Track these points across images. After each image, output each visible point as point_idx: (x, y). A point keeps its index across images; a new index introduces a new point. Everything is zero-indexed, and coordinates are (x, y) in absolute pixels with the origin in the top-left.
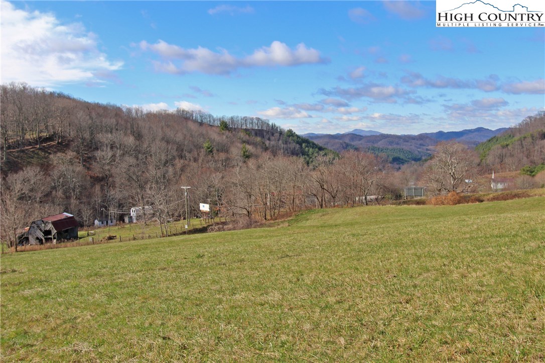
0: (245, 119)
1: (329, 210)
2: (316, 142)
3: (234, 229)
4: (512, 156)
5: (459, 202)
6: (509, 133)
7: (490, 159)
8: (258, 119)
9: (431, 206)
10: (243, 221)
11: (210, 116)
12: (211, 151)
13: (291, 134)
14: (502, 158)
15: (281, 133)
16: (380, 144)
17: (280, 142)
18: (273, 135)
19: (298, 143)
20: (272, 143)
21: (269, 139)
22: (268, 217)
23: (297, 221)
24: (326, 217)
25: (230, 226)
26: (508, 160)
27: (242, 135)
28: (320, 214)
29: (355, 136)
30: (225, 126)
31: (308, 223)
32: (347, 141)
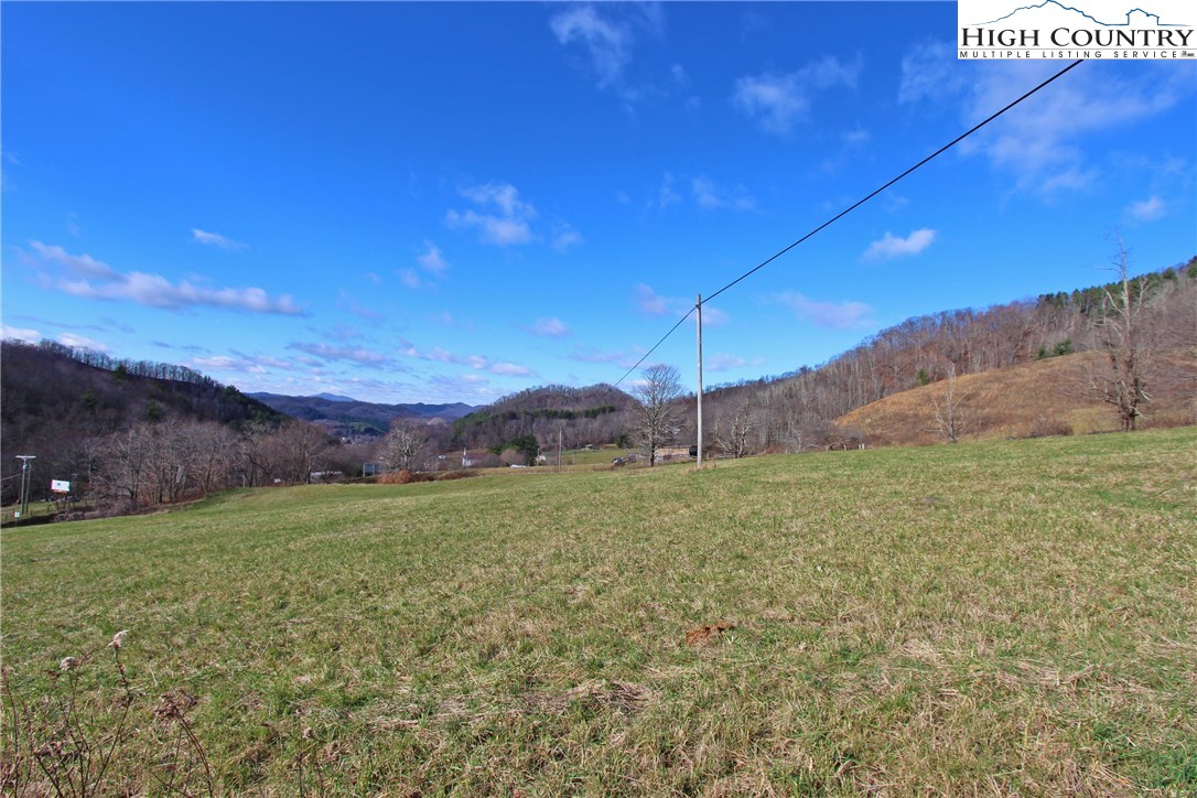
0: (164, 367)
1: (257, 490)
2: (268, 405)
3: (103, 516)
4: (484, 433)
5: (411, 481)
6: (486, 410)
7: (464, 435)
8: (184, 369)
9: (381, 485)
10: (119, 505)
11: (103, 357)
12: (92, 407)
13: (232, 390)
14: (475, 434)
15: (219, 389)
16: (352, 412)
17: (216, 400)
18: (205, 390)
19: (241, 403)
20: (203, 401)
21: (199, 396)
22: (166, 499)
23: (207, 504)
24: (249, 499)
25: (97, 512)
26: (481, 438)
27: (151, 387)
28: (244, 494)
29: (320, 401)
30: (122, 372)
31: (222, 507)
32: (311, 406)
